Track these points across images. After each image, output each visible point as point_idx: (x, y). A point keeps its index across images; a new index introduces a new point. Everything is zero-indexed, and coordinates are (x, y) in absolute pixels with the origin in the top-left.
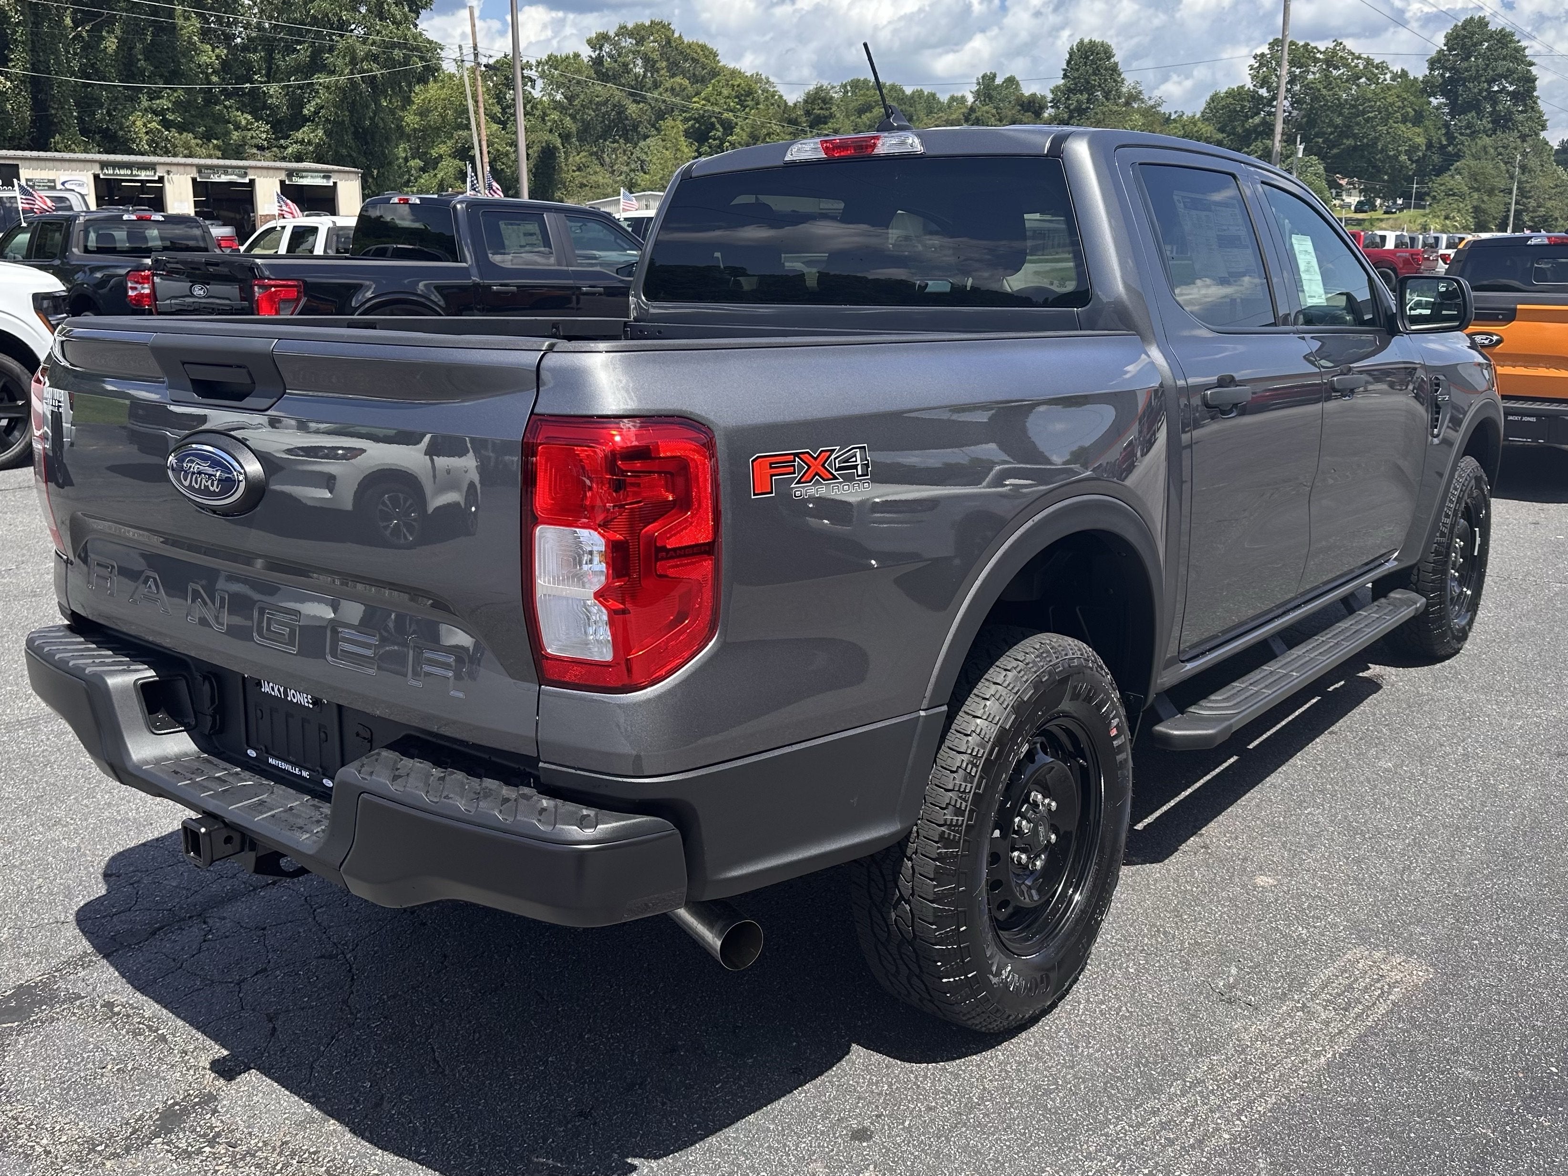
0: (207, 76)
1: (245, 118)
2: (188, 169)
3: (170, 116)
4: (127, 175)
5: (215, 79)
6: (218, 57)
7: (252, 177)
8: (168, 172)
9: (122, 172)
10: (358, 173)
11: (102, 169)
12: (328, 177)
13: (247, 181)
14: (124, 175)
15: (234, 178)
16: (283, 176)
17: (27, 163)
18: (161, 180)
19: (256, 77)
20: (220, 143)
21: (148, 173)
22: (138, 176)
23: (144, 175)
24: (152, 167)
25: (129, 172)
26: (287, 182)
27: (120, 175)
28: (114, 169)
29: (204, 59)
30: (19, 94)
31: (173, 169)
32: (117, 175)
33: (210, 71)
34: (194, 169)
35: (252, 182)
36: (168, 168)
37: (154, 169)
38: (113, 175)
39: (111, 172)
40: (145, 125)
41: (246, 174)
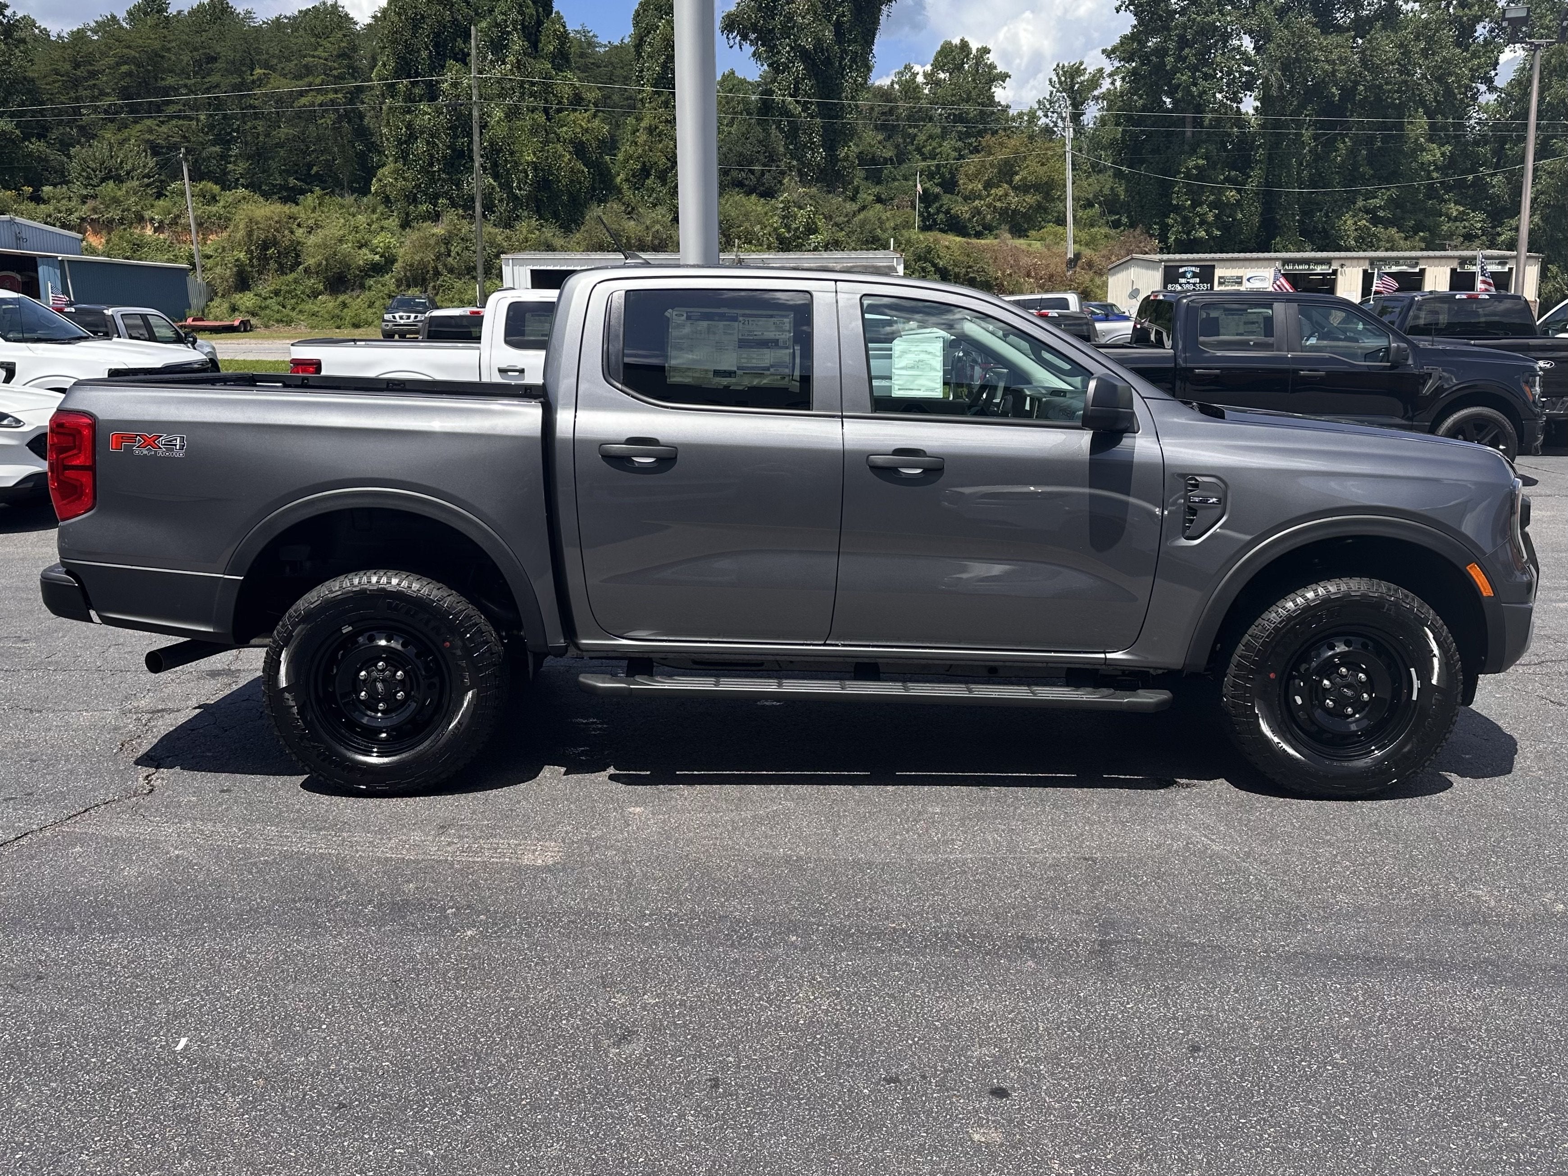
0: (1429, 173)
1: (1457, 210)
2: (1362, 261)
3: (1381, 214)
4: (1305, 270)
5: (1435, 175)
6: (1443, 154)
7: (1423, 267)
8: (1342, 266)
9: (1301, 267)
10: (1538, 258)
11: (1283, 266)
12: (1503, 264)
13: (1417, 270)
14: (1302, 270)
15: (1404, 268)
16: (1455, 264)
17: (1222, 264)
18: (1335, 272)
19: (1481, 169)
20: (1427, 234)
21: (1324, 267)
22: (1313, 270)
23: (1319, 269)
24: (1328, 262)
25: (1307, 267)
26: (1458, 270)
27: (1299, 270)
28: (1294, 265)
29: (1427, 157)
30: (1252, 204)
31: (1347, 263)
32: (1296, 270)
33: (1432, 168)
34: (1367, 262)
35: (1423, 271)
36: (1343, 262)
37: (1330, 264)
38: (1293, 270)
39: (1291, 267)
40: (1355, 223)
41: (1417, 264)
